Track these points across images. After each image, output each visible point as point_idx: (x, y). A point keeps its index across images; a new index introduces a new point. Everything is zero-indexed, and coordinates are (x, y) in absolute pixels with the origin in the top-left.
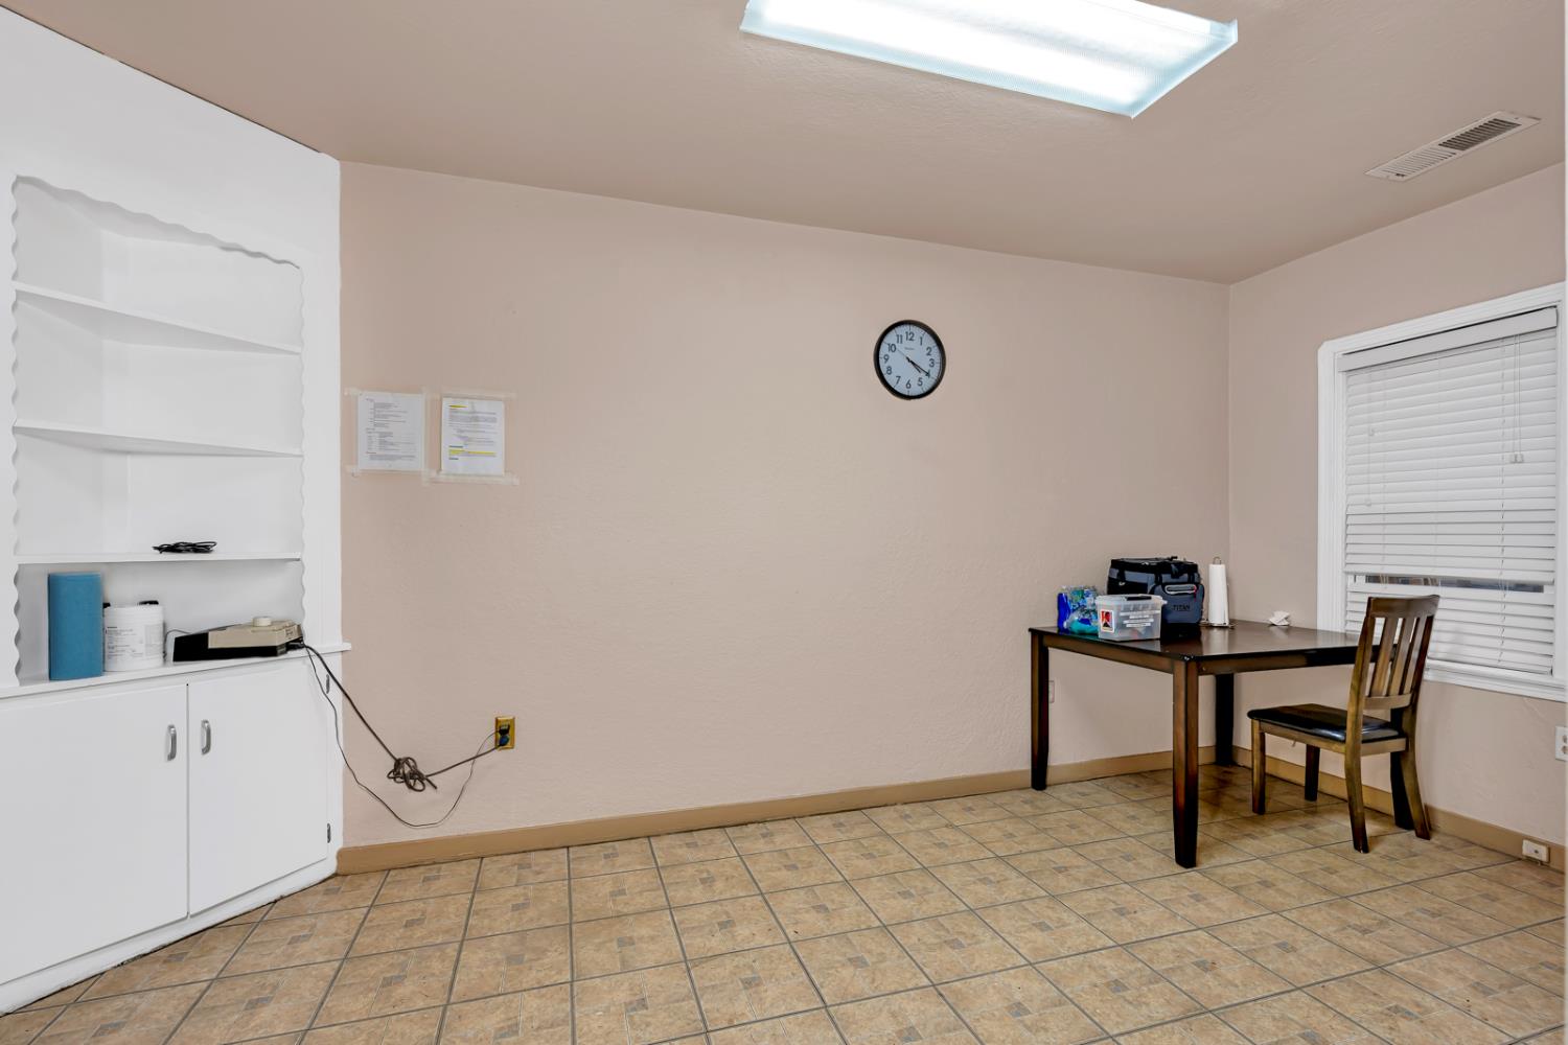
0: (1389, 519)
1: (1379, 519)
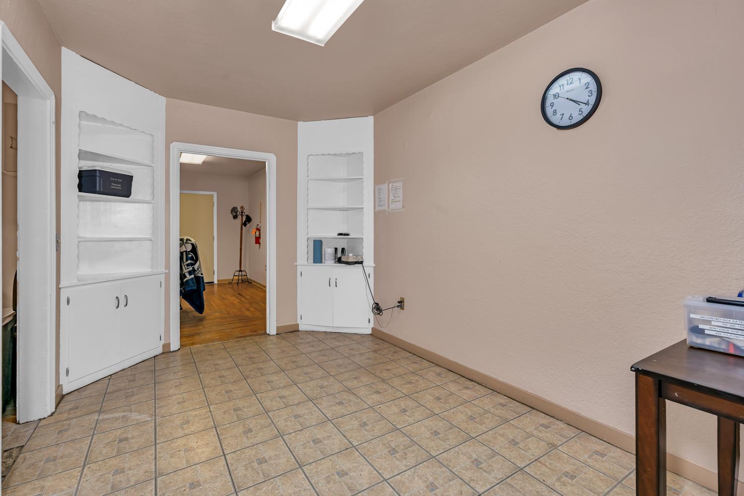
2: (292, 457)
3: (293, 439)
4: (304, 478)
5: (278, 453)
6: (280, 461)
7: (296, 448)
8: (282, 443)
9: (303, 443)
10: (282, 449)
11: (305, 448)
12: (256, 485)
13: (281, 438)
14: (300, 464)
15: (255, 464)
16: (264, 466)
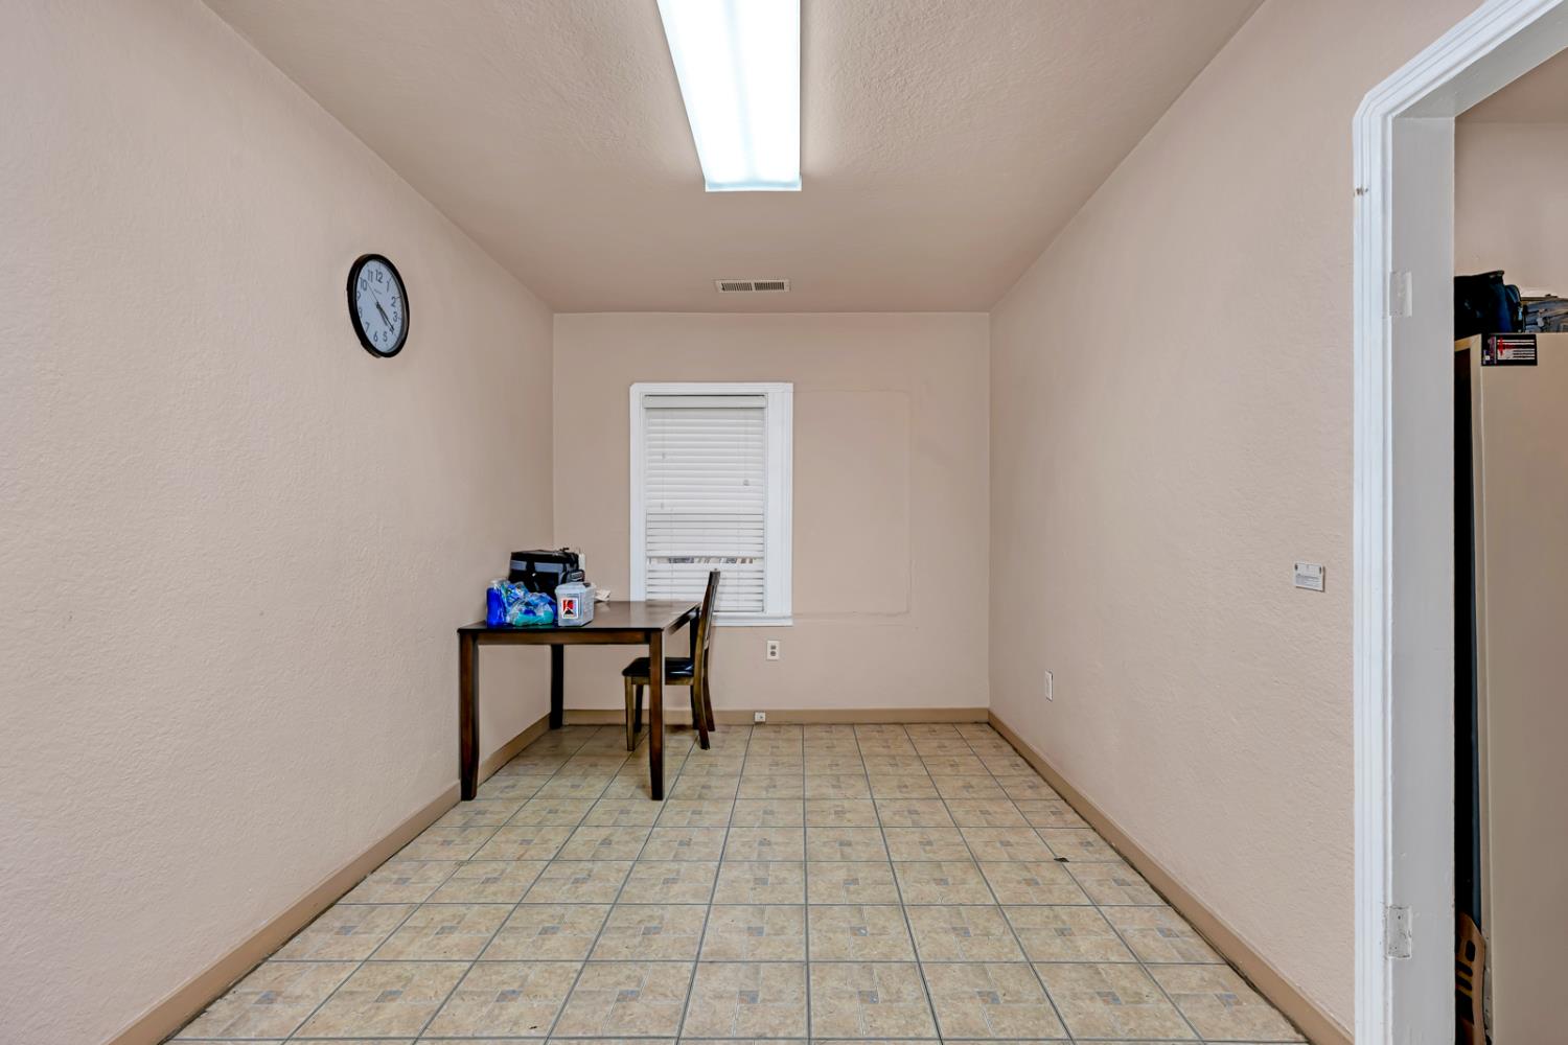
0: (675, 518)
1: (668, 518)
2: (811, 983)
3: (789, 1021)
4: (813, 944)
5: (832, 1001)
6: (835, 984)
7: (796, 999)
8: (818, 1019)
9: (776, 1004)
10: (823, 1006)
11: (781, 991)
12: (885, 961)
13: (813, 1036)
14: (805, 967)
15: (881, 995)
16: (866, 986)
